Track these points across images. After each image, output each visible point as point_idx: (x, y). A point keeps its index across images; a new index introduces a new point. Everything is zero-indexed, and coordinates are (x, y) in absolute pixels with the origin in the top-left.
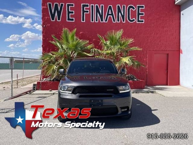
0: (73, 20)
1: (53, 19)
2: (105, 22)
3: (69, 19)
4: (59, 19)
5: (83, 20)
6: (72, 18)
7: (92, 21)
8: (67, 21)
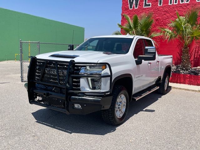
0: (149, 5)
1: (131, 8)
2: (186, 2)
3: (146, 5)
4: (136, 7)
5: (160, 4)
6: (149, 4)
7: (171, 3)
8: (144, 7)
